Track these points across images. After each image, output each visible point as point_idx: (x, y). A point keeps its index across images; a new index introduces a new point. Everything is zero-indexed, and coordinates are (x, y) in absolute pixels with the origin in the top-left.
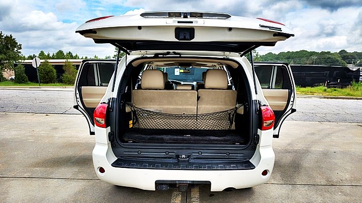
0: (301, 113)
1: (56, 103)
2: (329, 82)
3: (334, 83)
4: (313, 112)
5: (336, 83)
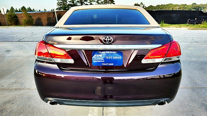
0: (177, 38)
1: (15, 35)
2: (190, 20)
3: (193, 20)
4: (184, 37)
5: (194, 20)
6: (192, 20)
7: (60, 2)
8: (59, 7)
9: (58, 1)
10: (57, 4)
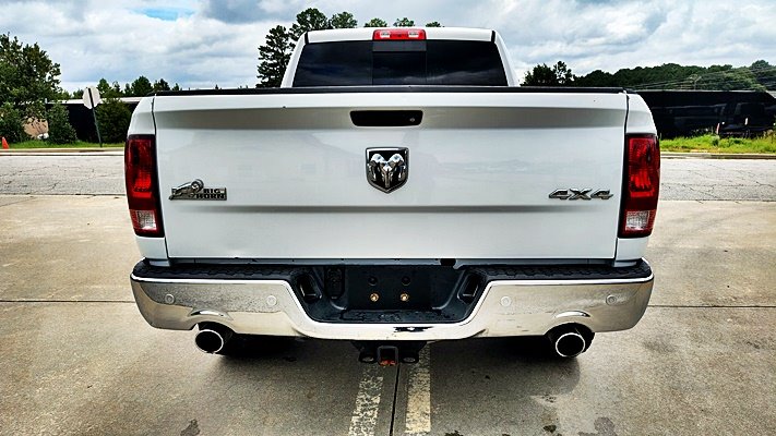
2: (725, 126)
3: (735, 127)
5: (740, 126)
6: (731, 126)
7: (269, 62)
8: (267, 80)
9: (262, 61)
10: (261, 70)
